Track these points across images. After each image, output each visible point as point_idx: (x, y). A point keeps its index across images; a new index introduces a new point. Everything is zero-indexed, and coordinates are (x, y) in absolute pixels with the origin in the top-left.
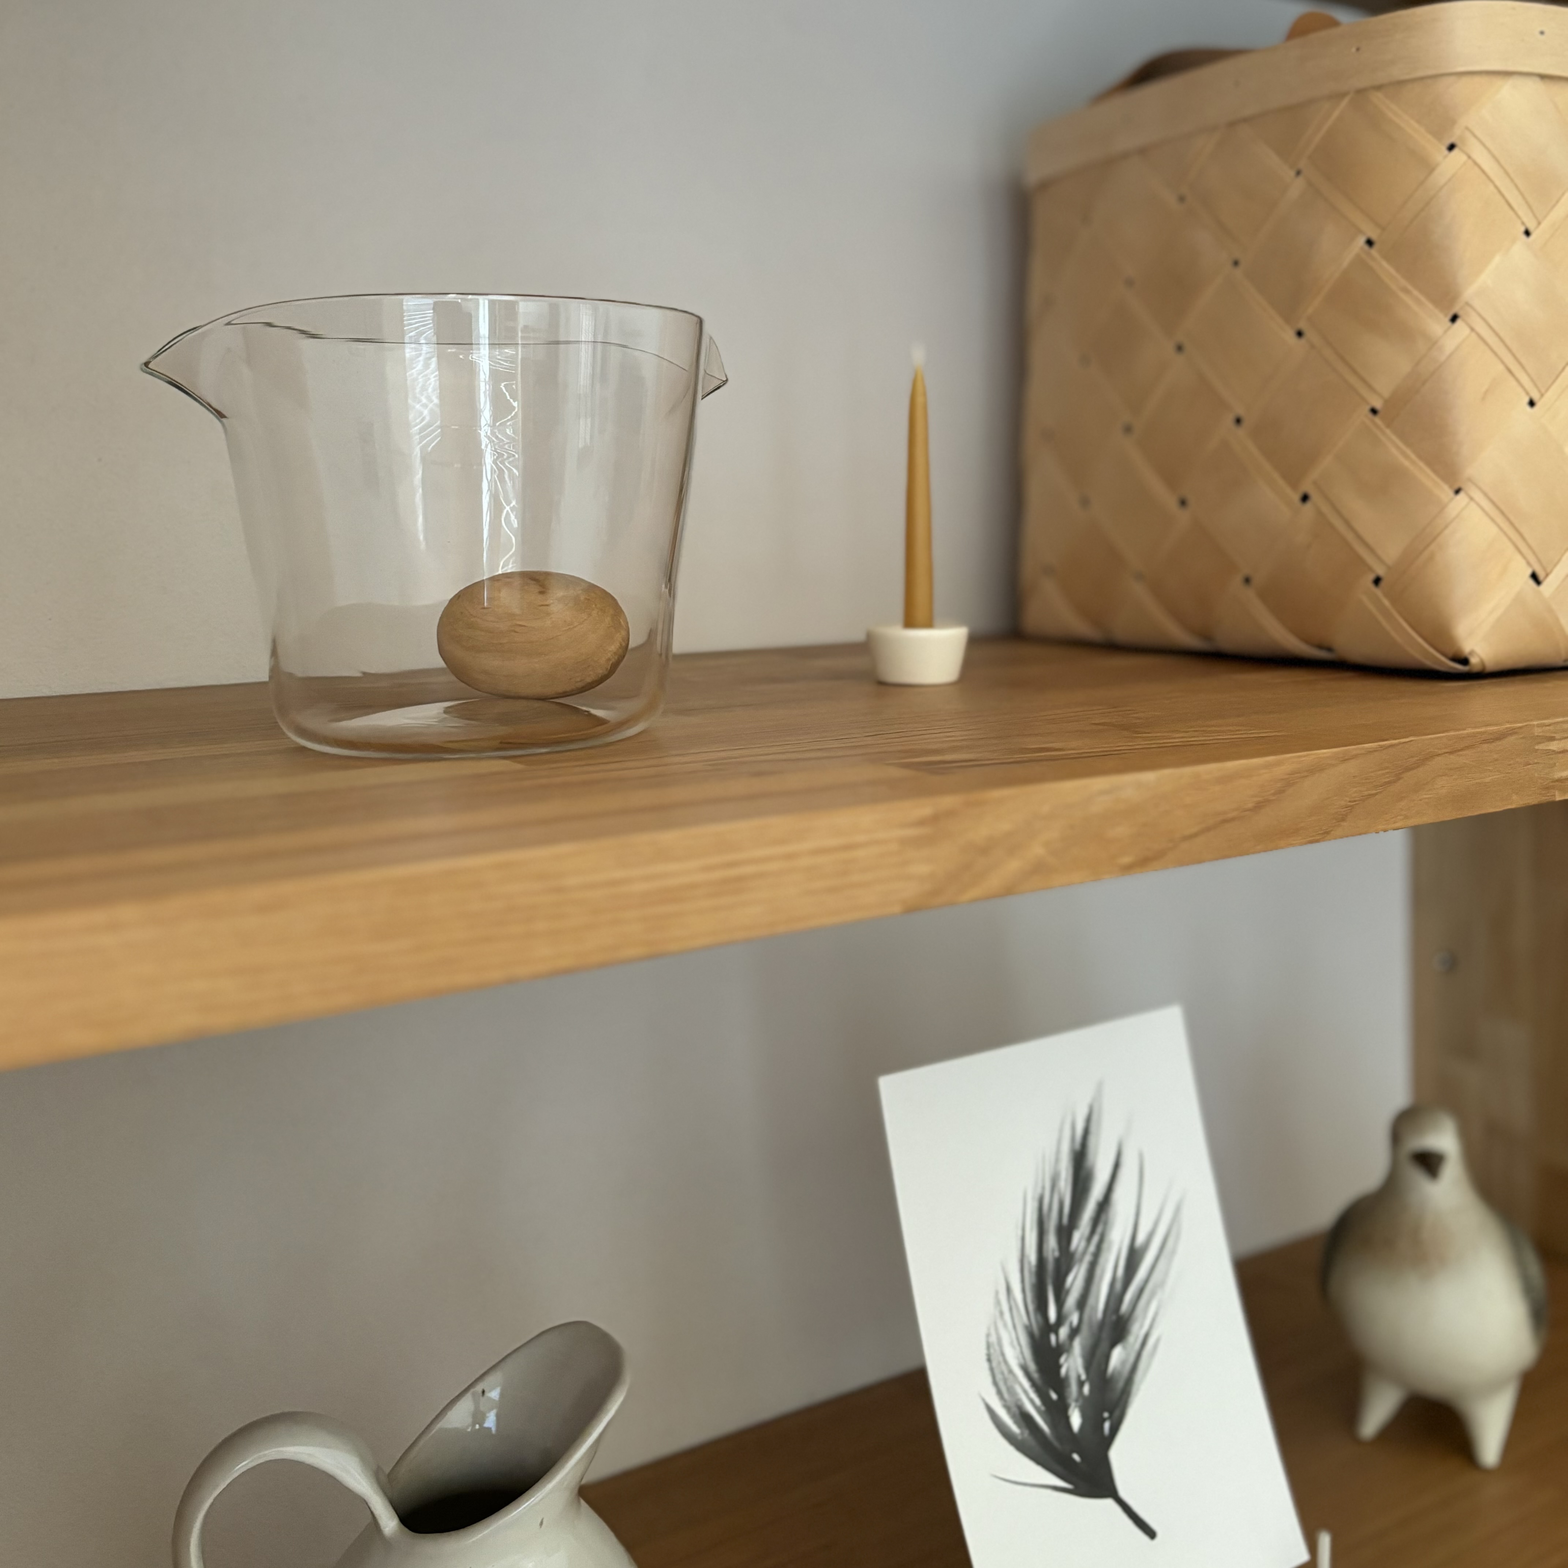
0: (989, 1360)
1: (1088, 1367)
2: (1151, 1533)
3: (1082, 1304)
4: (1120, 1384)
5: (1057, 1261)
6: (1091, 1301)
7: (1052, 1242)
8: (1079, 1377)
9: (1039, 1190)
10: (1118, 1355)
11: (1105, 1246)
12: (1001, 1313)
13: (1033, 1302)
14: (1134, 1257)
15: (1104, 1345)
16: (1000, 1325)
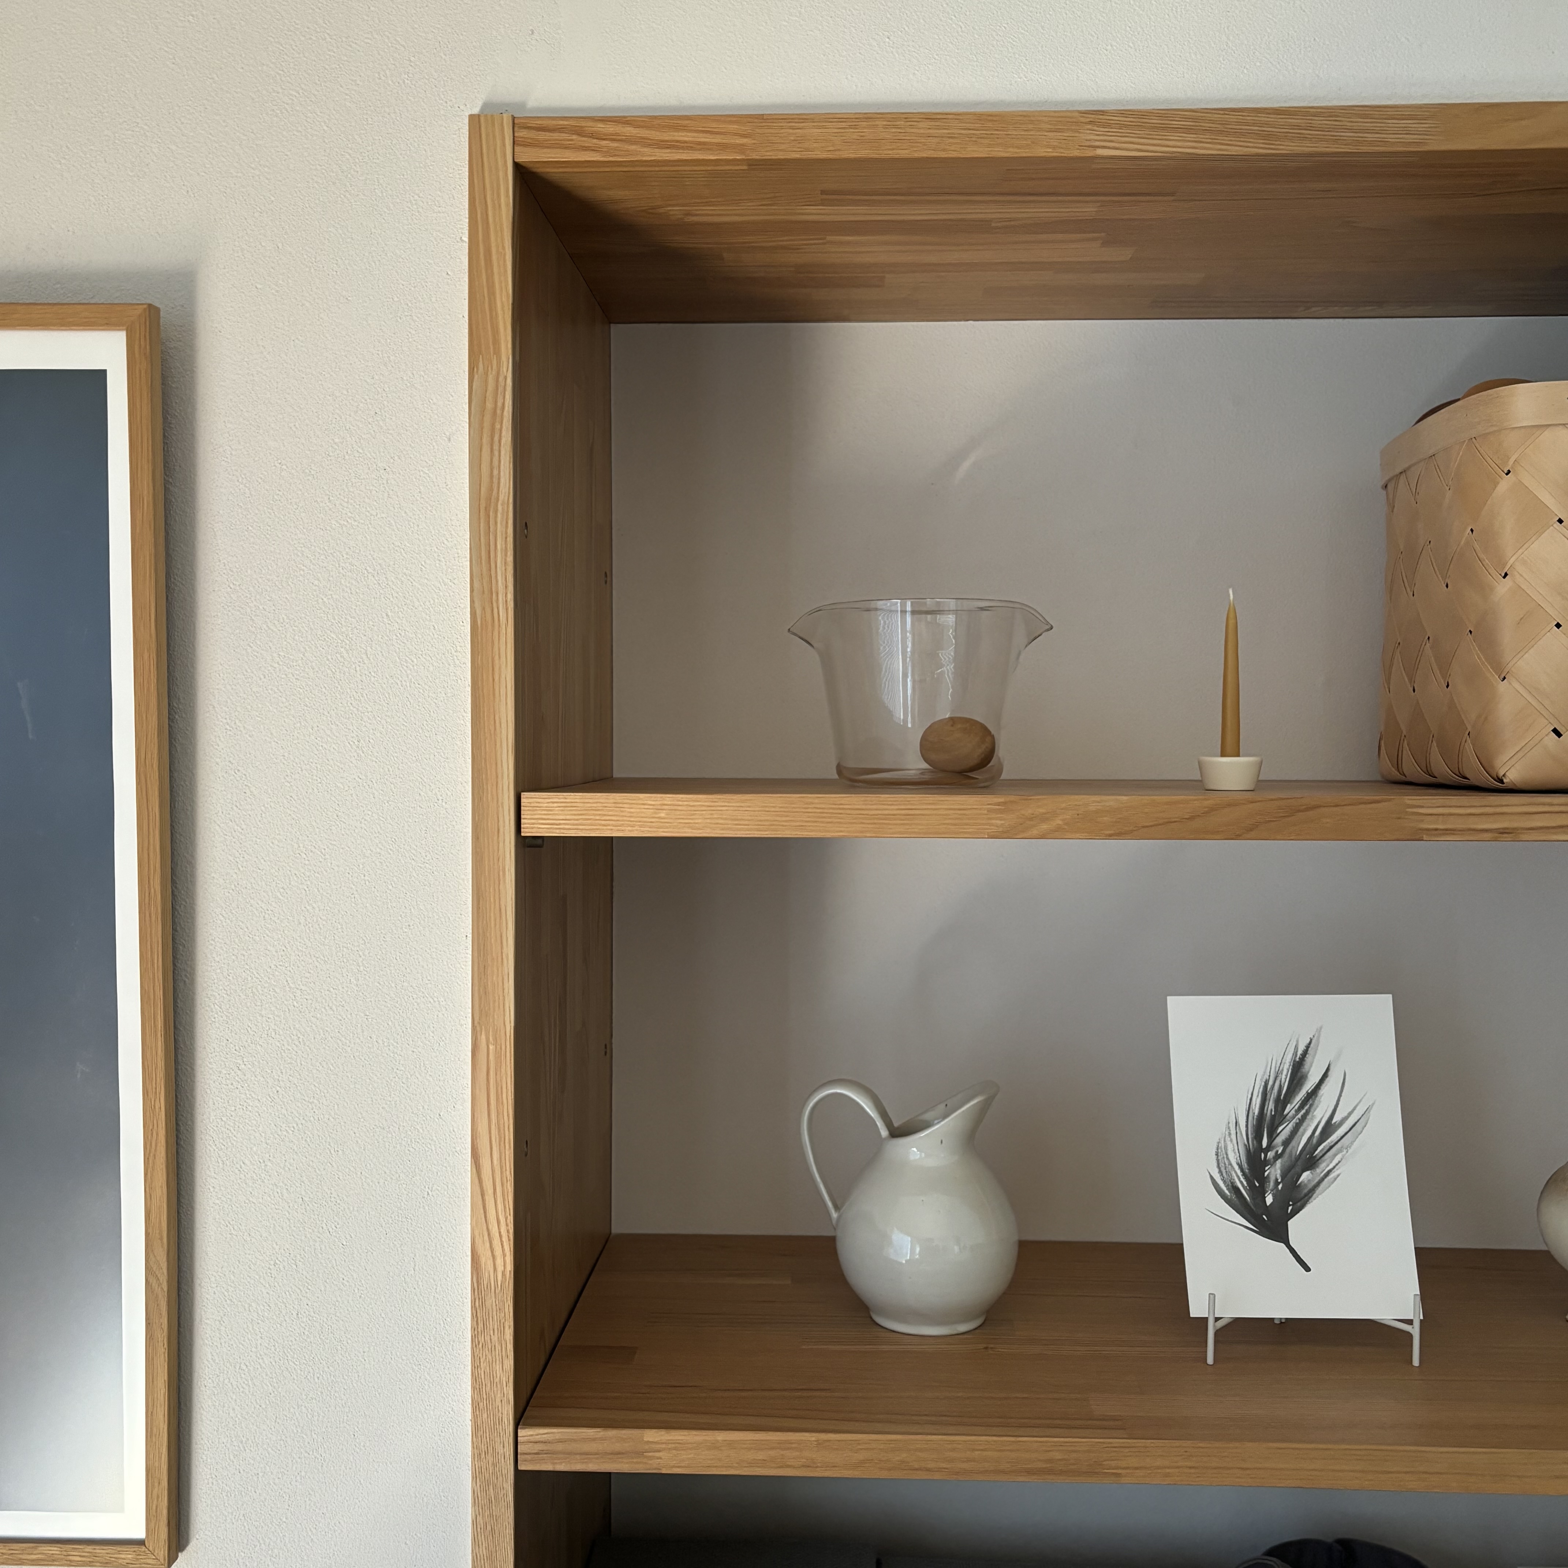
0: (1217, 1154)
1: (1283, 1176)
2: (1308, 1269)
3: (1286, 1143)
4: (1306, 1191)
5: (1273, 1117)
6: (1293, 1143)
7: (1271, 1106)
8: (1277, 1180)
9: (1266, 1077)
10: (1306, 1176)
11: (1309, 1117)
12: (1230, 1134)
13: (1252, 1134)
14: (1329, 1128)
15: (1298, 1169)
16: (1228, 1139)
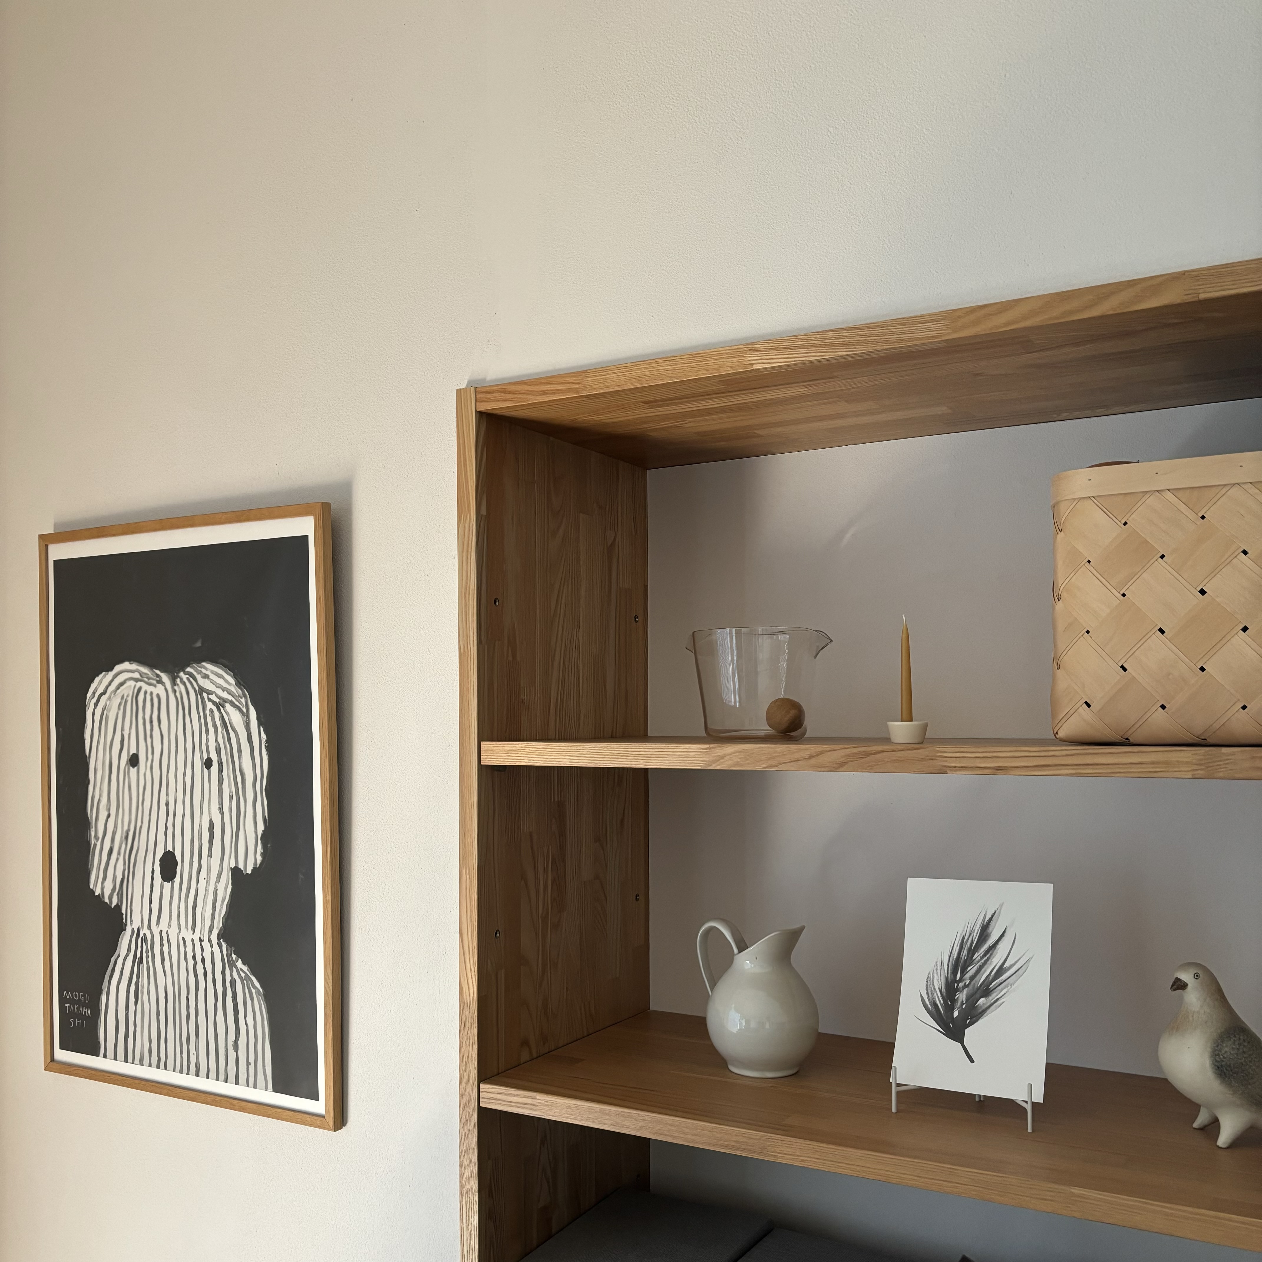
0: (927, 982)
1: (967, 1000)
2: (972, 1061)
3: (972, 978)
4: (980, 1010)
5: (966, 961)
6: (977, 979)
7: (965, 953)
8: (963, 1001)
9: (964, 933)
10: (982, 1001)
11: (989, 962)
12: (937, 969)
13: (951, 970)
14: (1001, 971)
15: (977, 996)
16: (935, 972)
